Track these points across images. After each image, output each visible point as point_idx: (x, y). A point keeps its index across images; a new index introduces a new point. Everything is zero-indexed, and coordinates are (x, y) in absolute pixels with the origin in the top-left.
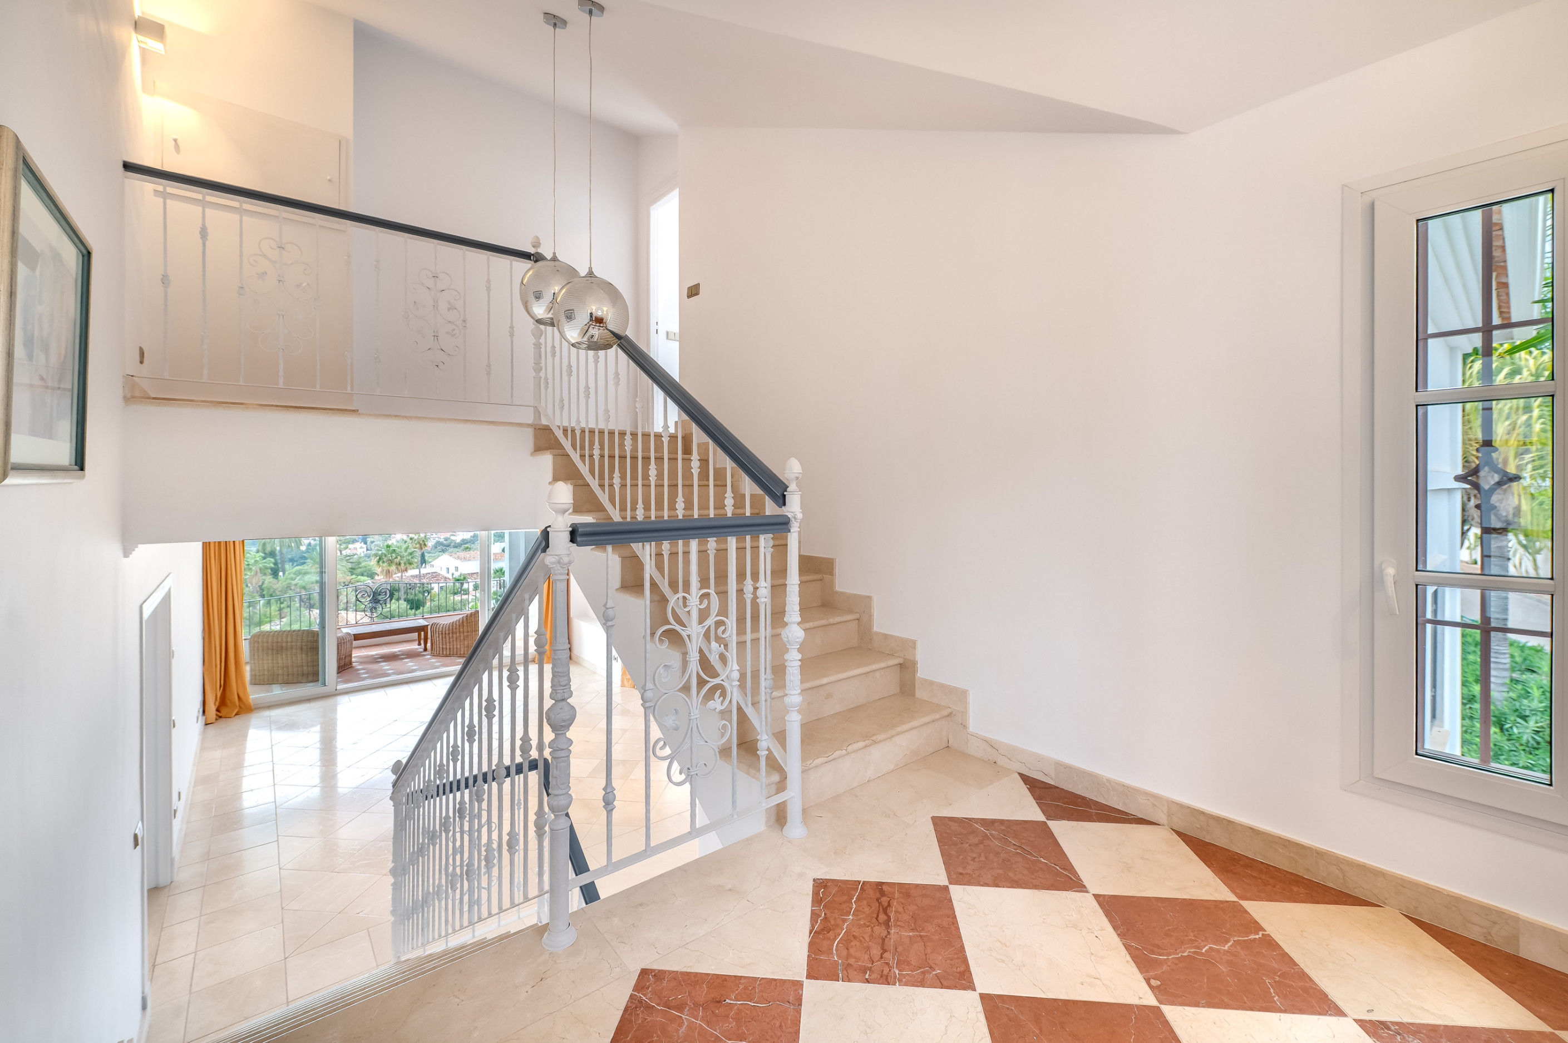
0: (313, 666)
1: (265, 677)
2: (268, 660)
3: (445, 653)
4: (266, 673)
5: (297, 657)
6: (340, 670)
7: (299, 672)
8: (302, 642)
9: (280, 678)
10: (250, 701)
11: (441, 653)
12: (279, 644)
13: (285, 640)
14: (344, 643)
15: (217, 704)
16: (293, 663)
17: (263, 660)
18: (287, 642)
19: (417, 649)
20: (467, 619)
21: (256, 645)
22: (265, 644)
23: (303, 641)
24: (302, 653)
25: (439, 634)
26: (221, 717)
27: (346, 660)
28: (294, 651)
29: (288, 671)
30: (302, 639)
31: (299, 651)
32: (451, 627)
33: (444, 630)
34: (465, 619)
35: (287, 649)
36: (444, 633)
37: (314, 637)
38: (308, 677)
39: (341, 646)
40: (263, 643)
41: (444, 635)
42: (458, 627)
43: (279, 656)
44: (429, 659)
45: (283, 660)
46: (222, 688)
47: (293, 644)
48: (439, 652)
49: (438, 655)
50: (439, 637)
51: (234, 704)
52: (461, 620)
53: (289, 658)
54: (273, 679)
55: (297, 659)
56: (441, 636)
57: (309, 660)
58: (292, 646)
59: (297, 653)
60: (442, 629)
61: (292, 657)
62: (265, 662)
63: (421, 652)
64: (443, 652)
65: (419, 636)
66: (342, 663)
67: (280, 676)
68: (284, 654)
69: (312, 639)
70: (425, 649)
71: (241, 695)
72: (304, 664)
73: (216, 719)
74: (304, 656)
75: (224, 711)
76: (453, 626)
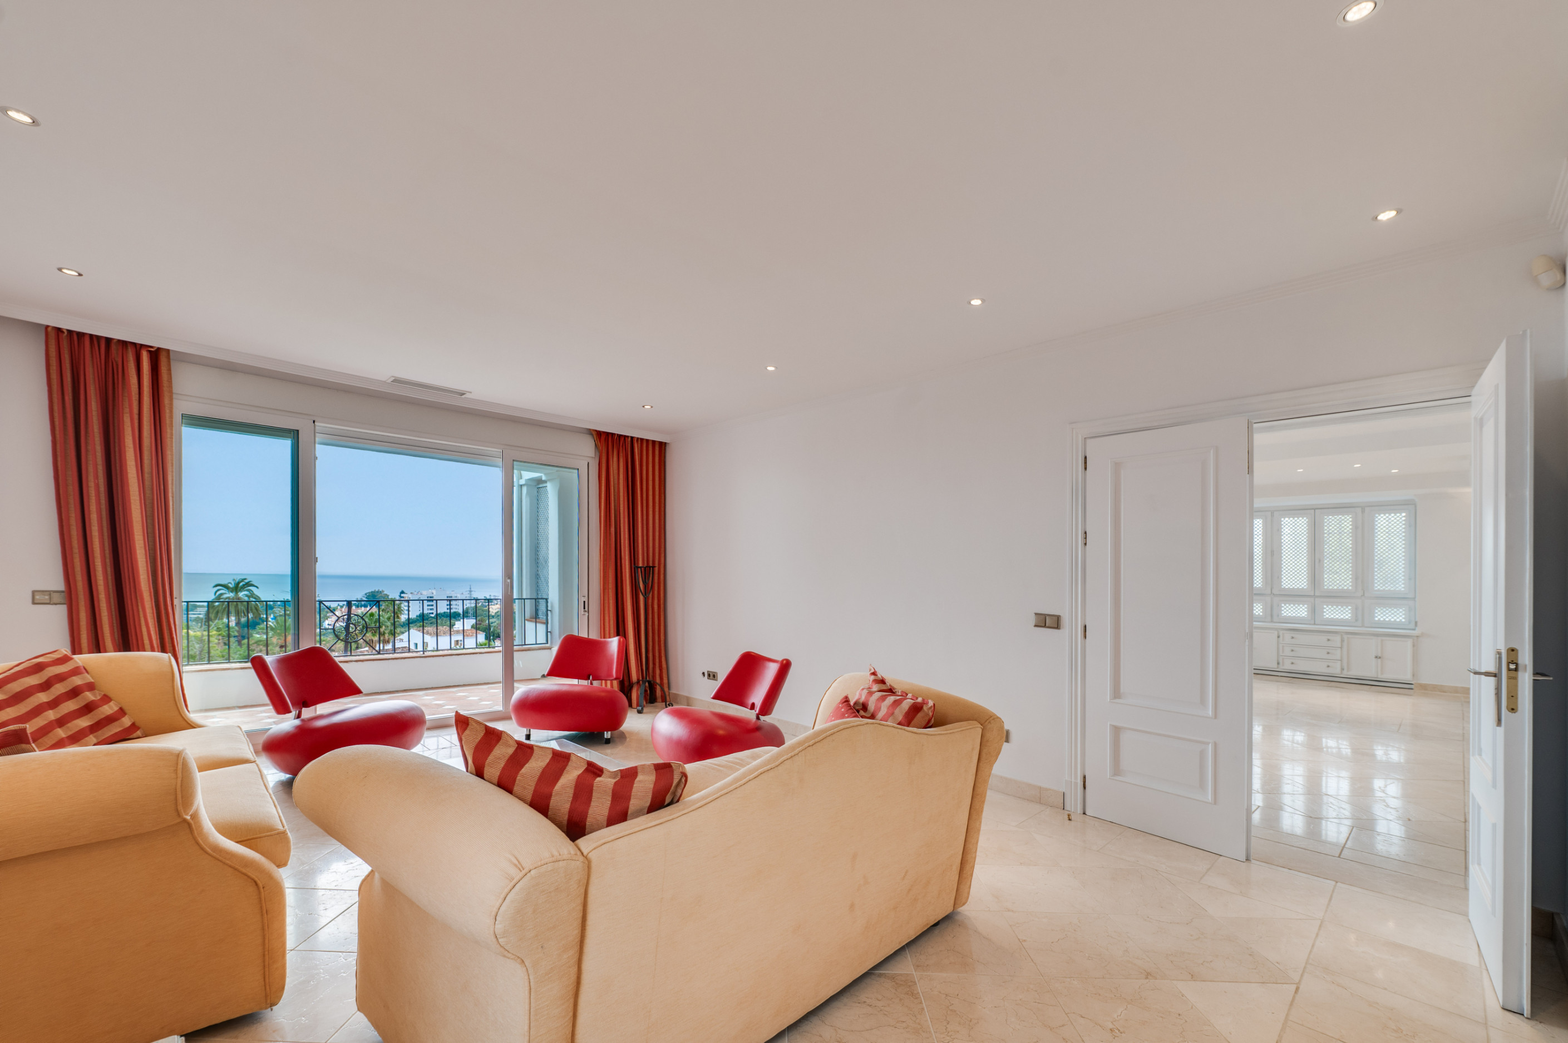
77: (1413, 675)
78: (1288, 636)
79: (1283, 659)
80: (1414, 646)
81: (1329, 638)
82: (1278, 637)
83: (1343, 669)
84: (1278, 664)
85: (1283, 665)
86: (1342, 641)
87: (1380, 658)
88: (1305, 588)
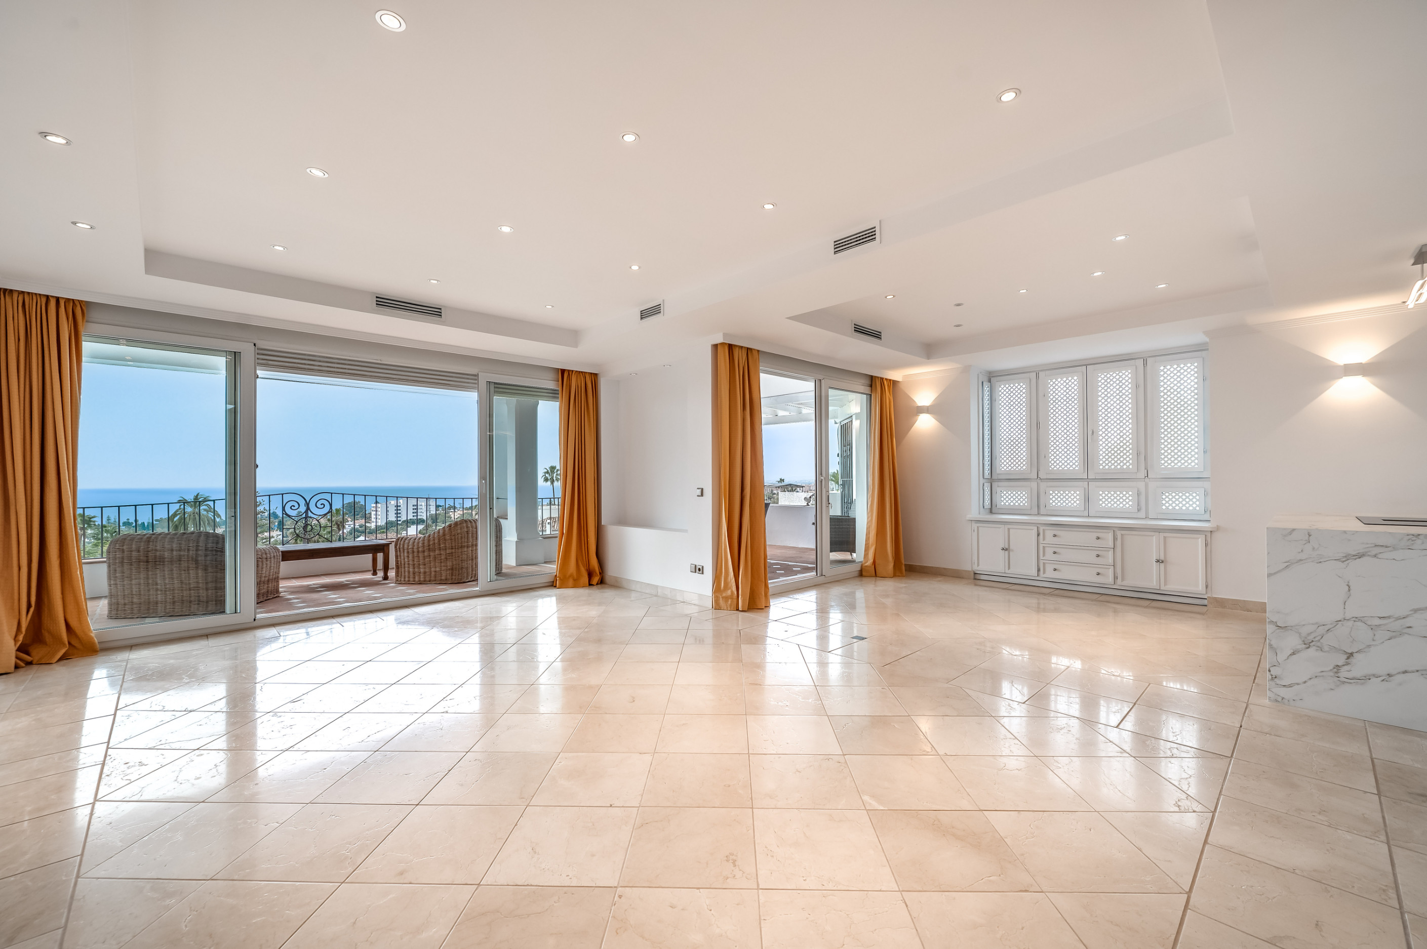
0: (216, 588)
1: (135, 606)
2: (140, 579)
3: (417, 579)
4: (135, 600)
5: (189, 573)
6: (261, 599)
7: (192, 599)
8: (197, 550)
9: (160, 607)
10: (93, 635)
11: (411, 579)
12: (158, 553)
13: (167, 546)
14: (266, 559)
15: (21, 638)
16: (182, 583)
17: (131, 579)
18: (172, 550)
19: (373, 578)
20: (450, 529)
21: (119, 555)
22: (134, 554)
23: (200, 548)
24: (197, 568)
25: (408, 552)
26: (29, 663)
27: (270, 585)
28: (184, 565)
29: (174, 597)
30: (197, 546)
31: (193, 565)
32: (426, 542)
33: (415, 547)
34: (447, 529)
35: (171, 562)
36: (415, 550)
37: (217, 543)
38: (207, 607)
39: (262, 562)
40: (131, 551)
41: (415, 554)
42: (436, 541)
43: (158, 572)
44: (393, 587)
45: (164, 579)
46: (32, 610)
47: (182, 553)
48: (409, 577)
49: (408, 583)
50: (408, 557)
51: (58, 640)
52: (441, 532)
53: (175, 576)
54: (148, 609)
55: (189, 578)
56: (411, 556)
57: (210, 579)
58: (180, 555)
59: (188, 567)
60: (414, 546)
61: (181, 574)
62: (134, 582)
63: (381, 581)
64: (414, 578)
65: (375, 560)
66: (264, 589)
67: (159, 605)
68: (166, 569)
69: (214, 545)
70: (386, 578)
71: (74, 623)
72: (200, 585)
73: (17, 667)
74: (201, 573)
75: (37, 653)
76: (429, 541)
77: (1207, 587)
78: (1049, 533)
79: (1044, 564)
80: (1206, 545)
81: (1099, 535)
82: (1038, 535)
83: (1115, 578)
84: (1039, 570)
85: (1044, 573)
86: (1115, 539)
87: (1162, 562)
88: (1077, 468)
